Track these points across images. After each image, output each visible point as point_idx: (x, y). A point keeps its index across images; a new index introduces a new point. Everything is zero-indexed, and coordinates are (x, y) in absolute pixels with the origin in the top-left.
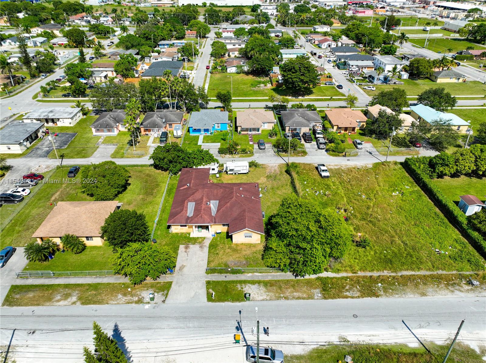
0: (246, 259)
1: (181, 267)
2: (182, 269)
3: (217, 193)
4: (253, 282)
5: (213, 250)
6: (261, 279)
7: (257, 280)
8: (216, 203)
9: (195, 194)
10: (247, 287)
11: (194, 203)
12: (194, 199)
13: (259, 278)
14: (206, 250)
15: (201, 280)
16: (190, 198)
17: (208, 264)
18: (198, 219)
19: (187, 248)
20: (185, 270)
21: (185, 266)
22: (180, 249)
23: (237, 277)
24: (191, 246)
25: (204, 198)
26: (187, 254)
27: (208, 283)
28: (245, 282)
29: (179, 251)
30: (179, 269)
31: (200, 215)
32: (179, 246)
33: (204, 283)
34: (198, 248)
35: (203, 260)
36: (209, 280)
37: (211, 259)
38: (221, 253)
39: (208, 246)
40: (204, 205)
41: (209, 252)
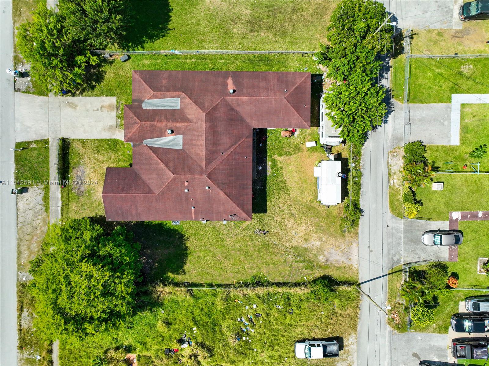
0: (89, 192)
1: (73, 104)
2: (70, 106)
3: (196, 146)
4: (46, 199)
5: (106, 146)
6: (52, 209)
7: (50, 203)
8: (178, 145)
9: (195, 107)
10: (40, 191)
11: (178, 108)
12: (185, 106)
13: (53, 207)
14: (106, 136)
15: (50, 132)
16: (188, 100)
17: (79, 140)
18: (132, 118)
19: (110, 107)
20: (69, 110)
21: (75, 108)
22: (109, 98)
23: (55, 179)
24: (114, 113)
25: (186, 124)
26: (98, 110)
27: (46, 142)
28: (47, 189)
29: (104, 98)
30: (70, 101)
31: (138, 120)
32: (115, 96)
33: (46, 136)
34: (110, 124)
35: (85, 133)
36: (50, 143)
37: (89, 144)
38: (101, 157)
39: (114, 137)
40: (166, 126)
41: (100, 141)
